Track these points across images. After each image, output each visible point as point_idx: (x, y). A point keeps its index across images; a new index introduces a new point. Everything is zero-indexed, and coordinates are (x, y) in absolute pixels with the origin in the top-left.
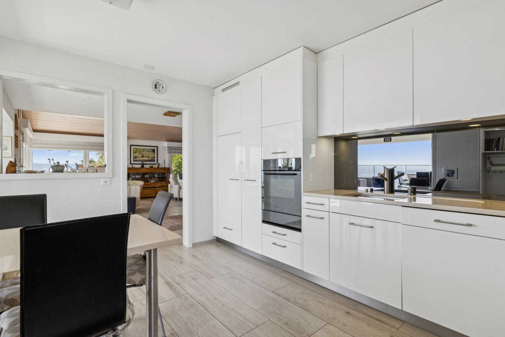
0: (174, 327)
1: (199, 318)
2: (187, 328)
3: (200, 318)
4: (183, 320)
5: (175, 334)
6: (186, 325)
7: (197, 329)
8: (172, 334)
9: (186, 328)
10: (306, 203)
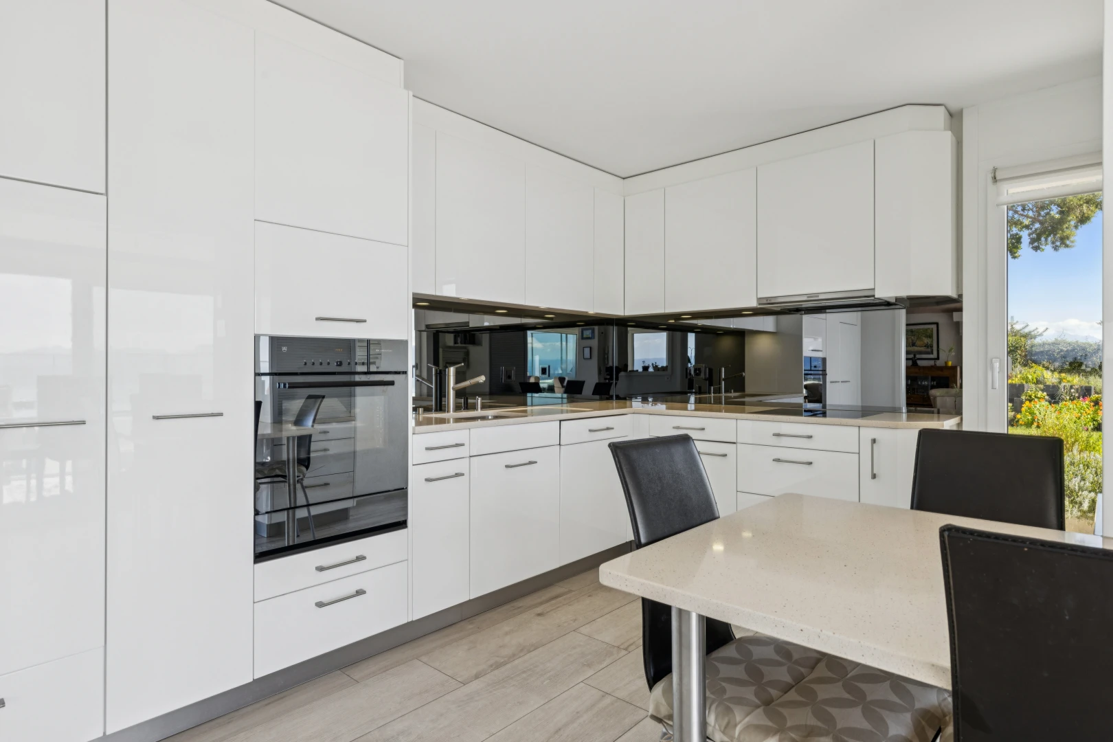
10: (427, 449)
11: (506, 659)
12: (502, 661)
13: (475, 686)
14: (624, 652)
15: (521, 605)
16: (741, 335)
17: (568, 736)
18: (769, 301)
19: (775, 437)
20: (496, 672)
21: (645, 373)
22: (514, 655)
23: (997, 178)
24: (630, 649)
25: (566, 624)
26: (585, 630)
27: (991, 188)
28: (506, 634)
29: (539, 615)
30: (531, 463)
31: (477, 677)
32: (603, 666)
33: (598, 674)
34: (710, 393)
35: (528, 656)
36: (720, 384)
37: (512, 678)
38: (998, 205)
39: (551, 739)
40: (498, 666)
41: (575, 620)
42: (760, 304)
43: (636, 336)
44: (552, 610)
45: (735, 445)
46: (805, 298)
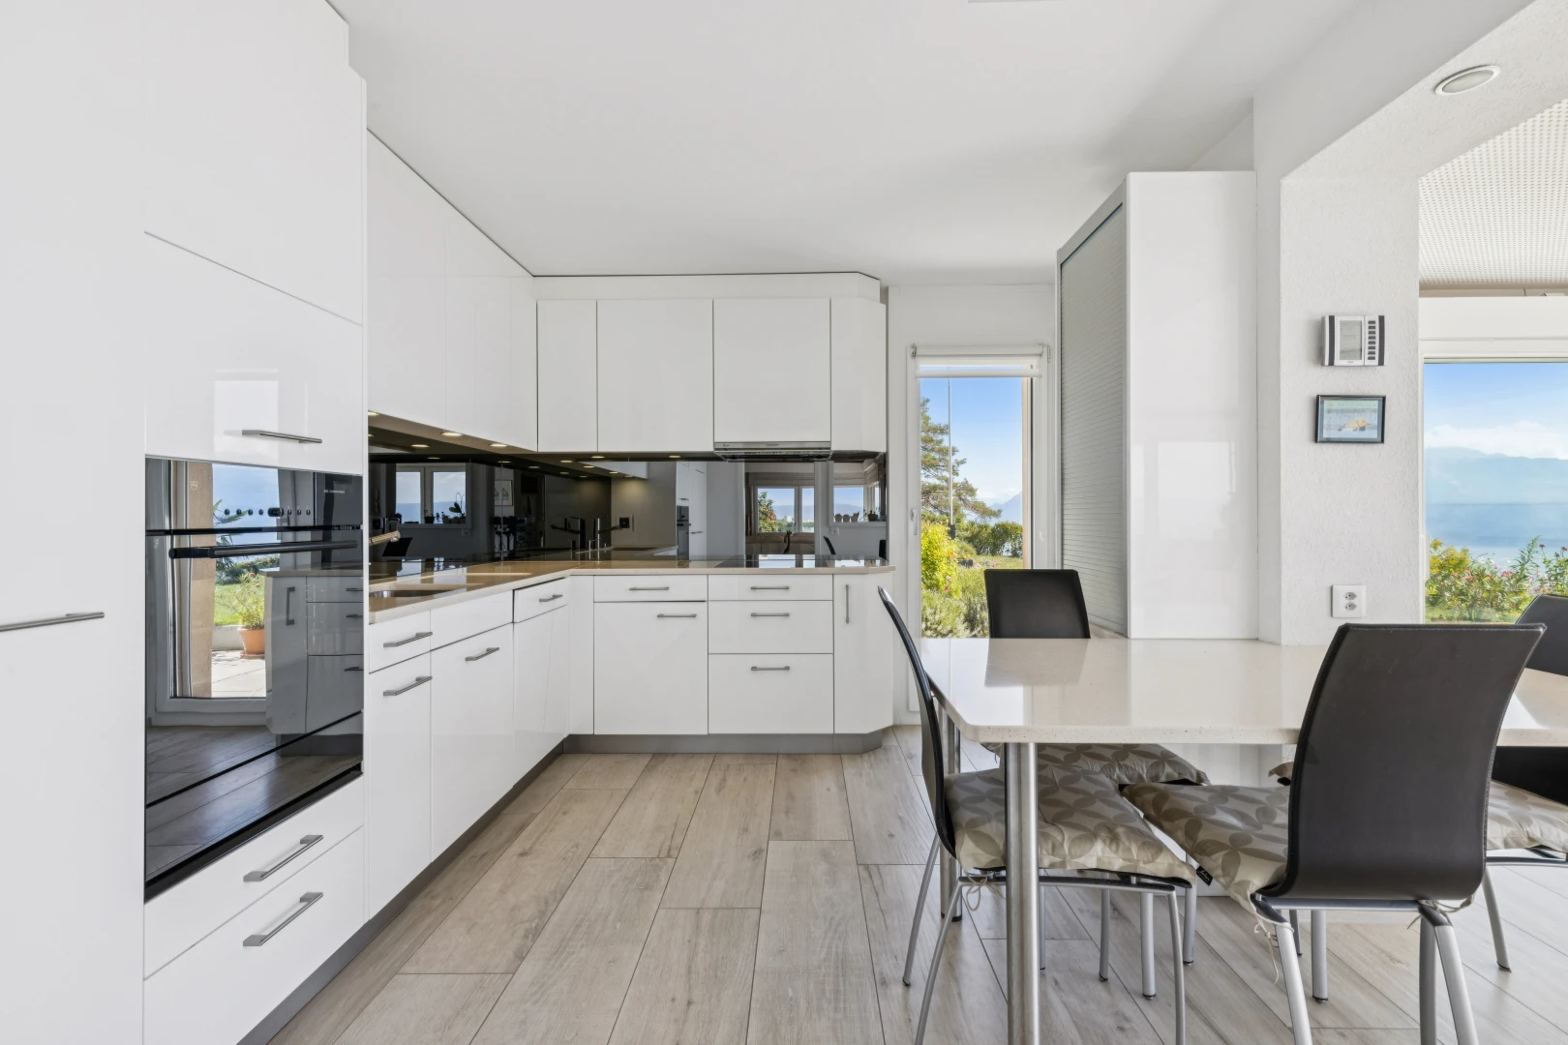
0: (871, 1002)
1: (791, 994)
2: (841, 979)
3: (790, 990)
4: (836, 1010)
5: (877, 981)
6: (837, 992)
7: (819, 967)
8: (884, 983)
9: (844, 981)
10: (386, 645)
11: (537, 921)
12: (534, 925)
13: (528, 970)
14: (671, 861)
15: (484, 851)
16: (606, 480)
17: (705, 969)
18: (725, 447)
19: (753, 591)
20: (540, 941)
21: (428, 525)
22: (543, 913)
23: (918, 353)
24: (674, 853)
25: (570, 854)
26: (601, 851)
27: (910, 360)
28: (503, 891)
29: (523, 854)
30: (490, 651)
31: (520, 957)
32: (663, 882)
33: (667, 892)
34: (587, 549)
35: (562, 907)
36: (595, 537)
37: (570, 939)
38: (916, 377)
39: (692, 981)
40: (536, 932)
41: (577, 846)
42: (716, 449)
43: (436, 475)
44: (534, 843)
45: (705, 604)
46: (741, 446)
